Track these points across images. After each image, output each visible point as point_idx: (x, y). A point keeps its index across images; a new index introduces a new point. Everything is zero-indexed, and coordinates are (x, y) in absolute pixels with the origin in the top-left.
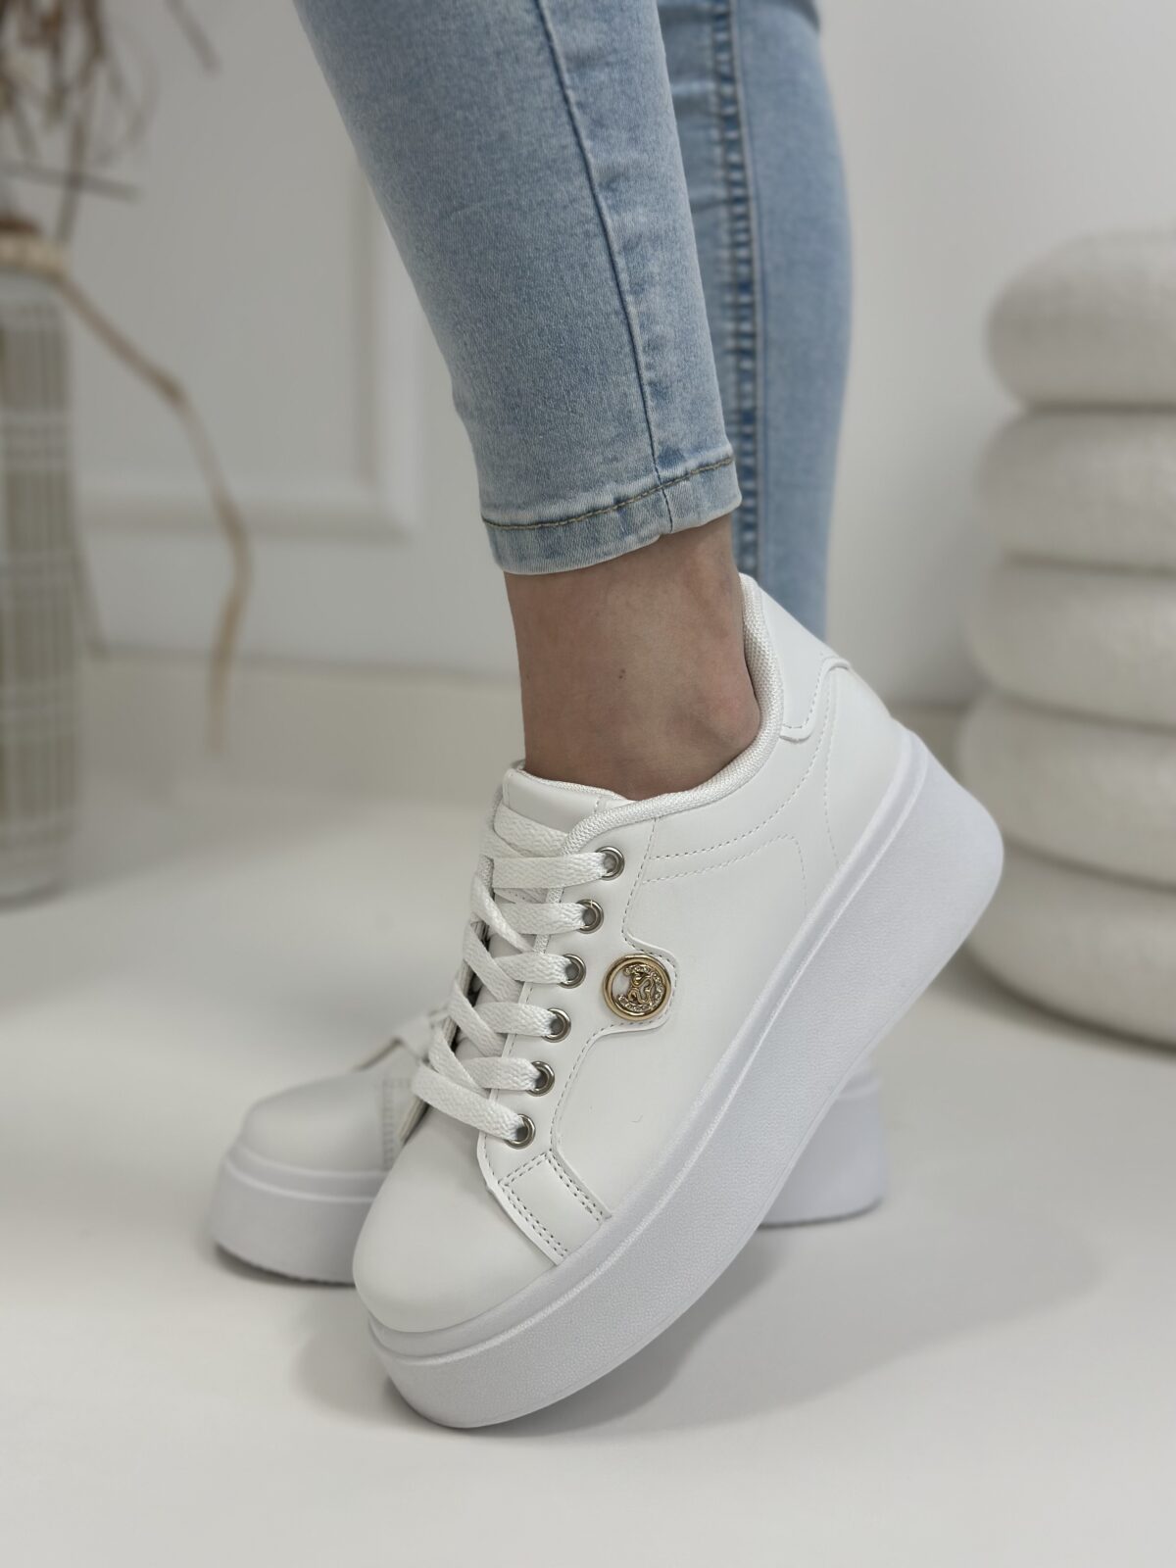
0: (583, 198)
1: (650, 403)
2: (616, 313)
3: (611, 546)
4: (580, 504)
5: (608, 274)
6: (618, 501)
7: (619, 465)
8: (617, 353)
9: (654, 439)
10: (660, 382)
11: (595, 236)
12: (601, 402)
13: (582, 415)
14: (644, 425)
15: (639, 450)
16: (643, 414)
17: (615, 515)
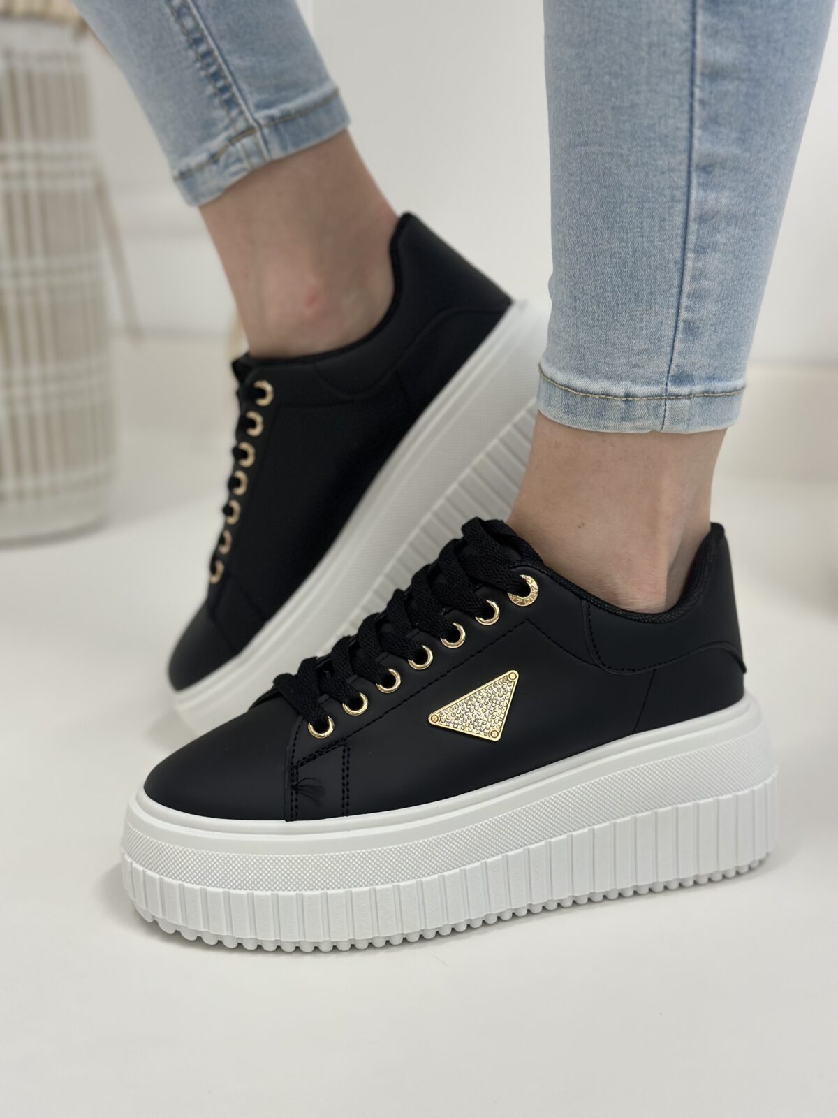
0: (680, 171)
2: (676, 262)
5: (680, 232)
9: (673, 362)
10: (694, 323)
11: (679, 201)
15: (658, 366)
16: (670, 341)
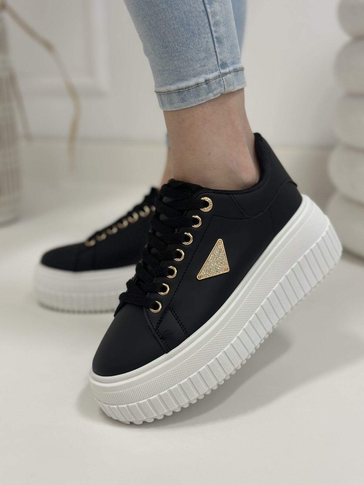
1: (216, 45)
2: (203, 11)
3: (204, 97)
4: (192, 82)
6: (206, 81)
7: (206, 68)
8: (204, 26)
9: (218, 58)
10: (220, 38)
12: (199, 44)
13: (192, 49)
14: (214, 53)
15: (213, 63)
16: (213, 49)
17: (205, 86)
